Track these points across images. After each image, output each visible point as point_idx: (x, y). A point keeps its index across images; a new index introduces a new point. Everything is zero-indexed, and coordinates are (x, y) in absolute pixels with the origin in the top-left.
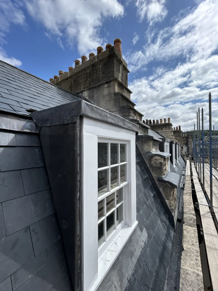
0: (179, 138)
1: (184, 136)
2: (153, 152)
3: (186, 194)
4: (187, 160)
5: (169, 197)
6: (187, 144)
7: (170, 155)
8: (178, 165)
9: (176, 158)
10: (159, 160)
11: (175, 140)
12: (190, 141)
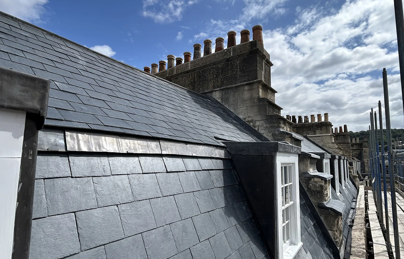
0: (344, 145)
1: (354, 142)
2: (311, 173)
3: (356, 229)
4: (360, 186)
5: (332, 227)
6: (360, 157)
7: (331, 176)
8: (345, 193)
9: (340, 182)
10: (319, 182)
11: (338, 150)
12: (365, 152)
